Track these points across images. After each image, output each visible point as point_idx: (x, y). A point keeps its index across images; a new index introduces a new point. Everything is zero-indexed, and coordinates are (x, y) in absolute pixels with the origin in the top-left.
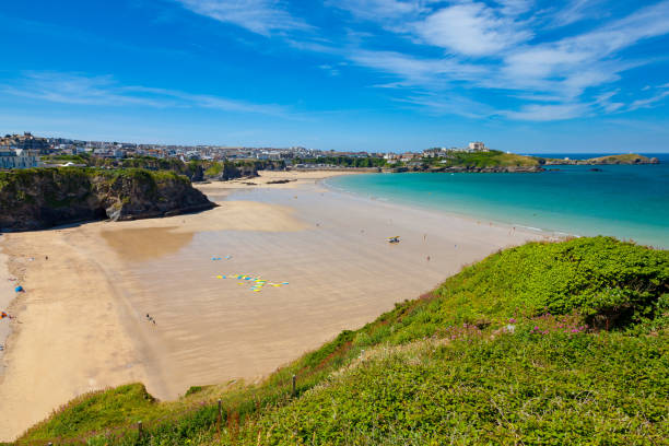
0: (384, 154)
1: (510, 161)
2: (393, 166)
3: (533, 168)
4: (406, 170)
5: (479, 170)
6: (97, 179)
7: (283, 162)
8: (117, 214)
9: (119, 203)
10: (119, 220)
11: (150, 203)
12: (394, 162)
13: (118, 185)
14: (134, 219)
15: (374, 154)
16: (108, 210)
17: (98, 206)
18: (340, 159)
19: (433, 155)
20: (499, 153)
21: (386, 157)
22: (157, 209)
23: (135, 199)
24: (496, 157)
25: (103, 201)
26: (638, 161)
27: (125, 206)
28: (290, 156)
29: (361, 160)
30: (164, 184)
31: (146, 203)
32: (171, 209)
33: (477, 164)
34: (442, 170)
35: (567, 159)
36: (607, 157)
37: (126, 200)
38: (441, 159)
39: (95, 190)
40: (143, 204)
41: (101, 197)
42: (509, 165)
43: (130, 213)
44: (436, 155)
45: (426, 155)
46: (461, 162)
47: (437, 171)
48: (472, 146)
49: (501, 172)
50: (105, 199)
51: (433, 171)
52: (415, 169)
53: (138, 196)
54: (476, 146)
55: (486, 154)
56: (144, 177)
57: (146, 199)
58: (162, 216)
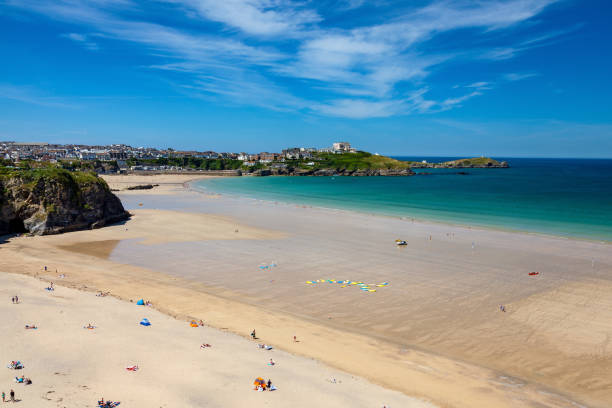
0: (238, 155)
1: (381, 164)
2: (252, 170)
3: (404, 172)
4: (269, 173)
5: (351, 173)
6: (12, 181)
7: (115, 164)
8: (41, 226)
9: (43, 212)
10: (45, 234)
11: (76, 213)
12: (253, 164)
13: (40, 190)
14: (61, 232)
15: (225, 155)
16: (26, 221)
17: (13, 217)
18: (186, 160)
19: (297, 156)
20: (368, 155)
21: (241, 158)
22: (83, 220)
23: (60, 207)
24: (365, 159)
25: (21, 210)
26: (490, 164)
27: (50, 216)
28: (122, 155)
29: (212, 161)
30: (89, 188)
31: (73, 212)
32: (97, 219)
33: (347, 166)
34: (310, 173)
35: (424, 162)
36: (462, 161)
37: (51, 208)
38: (308, 160)
39: (10, 196)
40: (68, 214)
41: (18, 205)
42: (380, 167)
43: (55, 225)
44: (301, 156)
45: (289, 156)
46: (330, 165)
47: (306, 174)
48: (337, 147)
49: (373, 175)
50: (25, 207)
51: (301, 174)
52: (280, 172)
53: (63, 202)
54: (341, 146)
55: (353, 156)
56: (67, 180)
57: (71, 207)
58: (89, 228)
